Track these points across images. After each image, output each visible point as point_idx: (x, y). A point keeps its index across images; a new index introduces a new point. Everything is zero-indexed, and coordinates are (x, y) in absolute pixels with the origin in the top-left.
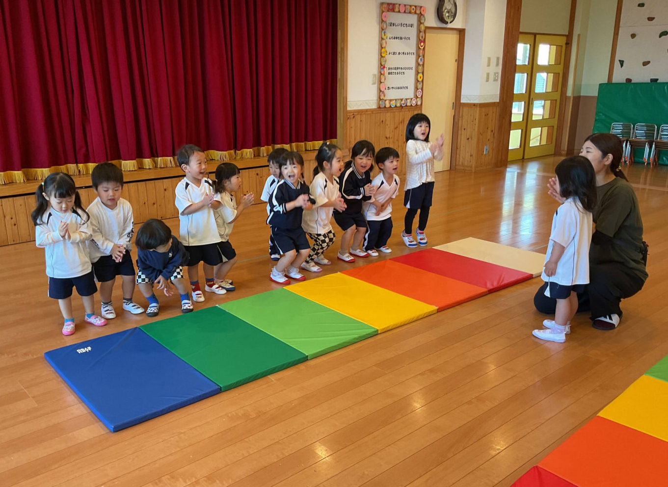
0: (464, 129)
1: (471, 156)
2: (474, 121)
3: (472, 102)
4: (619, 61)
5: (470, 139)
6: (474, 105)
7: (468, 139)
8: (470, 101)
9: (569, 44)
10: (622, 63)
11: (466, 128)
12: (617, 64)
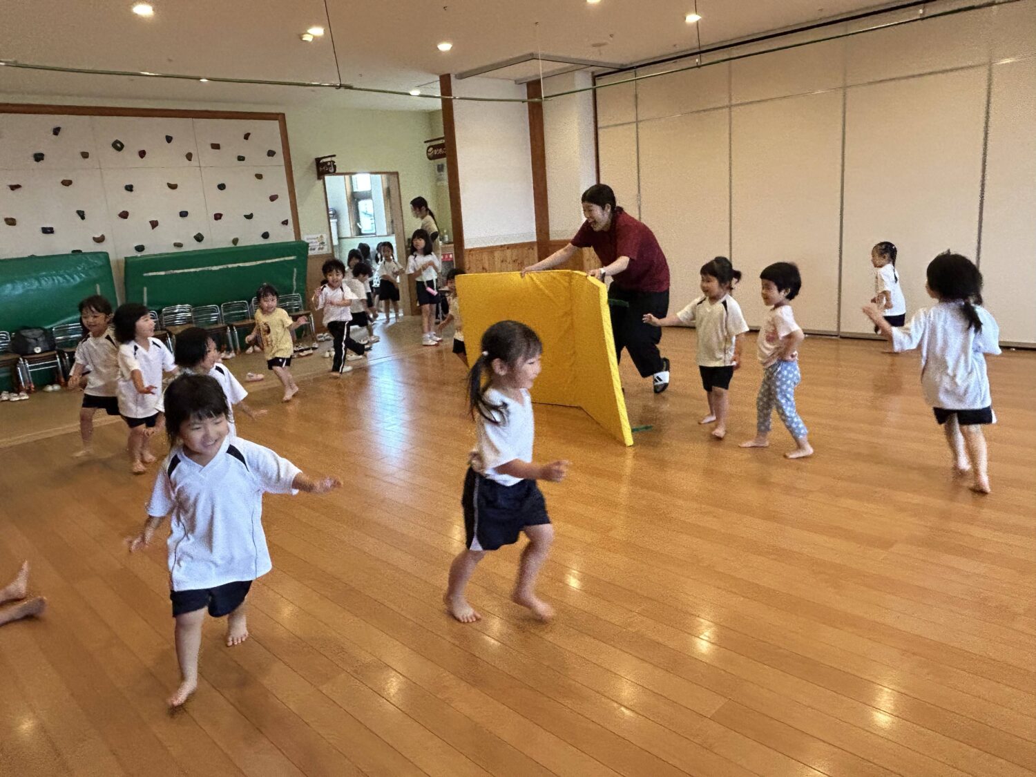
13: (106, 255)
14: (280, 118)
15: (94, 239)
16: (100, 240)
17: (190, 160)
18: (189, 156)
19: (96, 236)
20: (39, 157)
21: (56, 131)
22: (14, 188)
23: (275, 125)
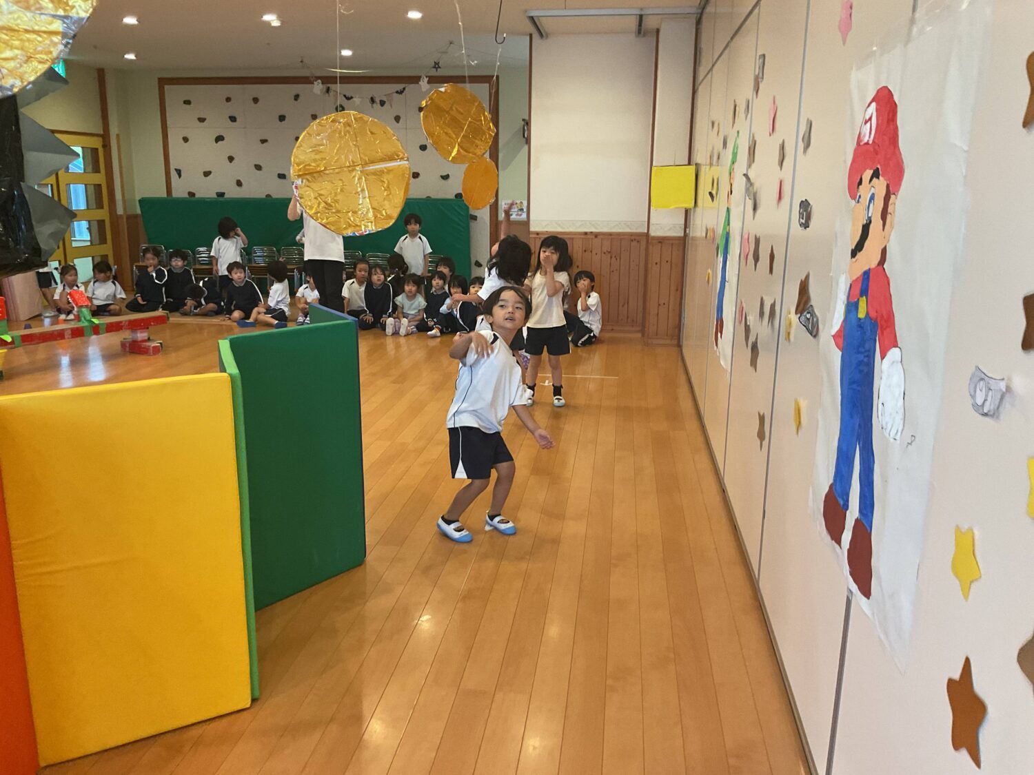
4: (176, 170)
9: (106, 146)
10: (179, 172)
12: (174, 174)
14: (494, 80)
18: (397, 119)
20: (282, 118)
21: (297, 97)
22: (263, 141)
23: (487, 86)
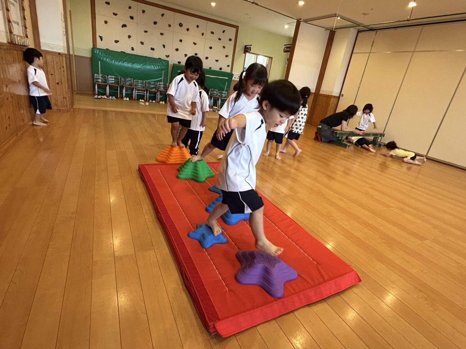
0: (52, 75)
1: (64, 98)
2: (62, 68)
3: (55, 50)
4: (99, 36)
5: (60, 83)
6: (59, 54)
7: (58, 83)
8: (53, 49)
10: (101, 38)
11: (52, 73)
12: (98, 39)
13: (168, 62)
14: (237, 27)
15: (166, 56)
16: (168, 56)
17: (203, 36)
18: (203, 34)
19: (167, 55)
20: (155, 23)
21: (163, 15)
22: (146, 32)
23: (235, 29)
